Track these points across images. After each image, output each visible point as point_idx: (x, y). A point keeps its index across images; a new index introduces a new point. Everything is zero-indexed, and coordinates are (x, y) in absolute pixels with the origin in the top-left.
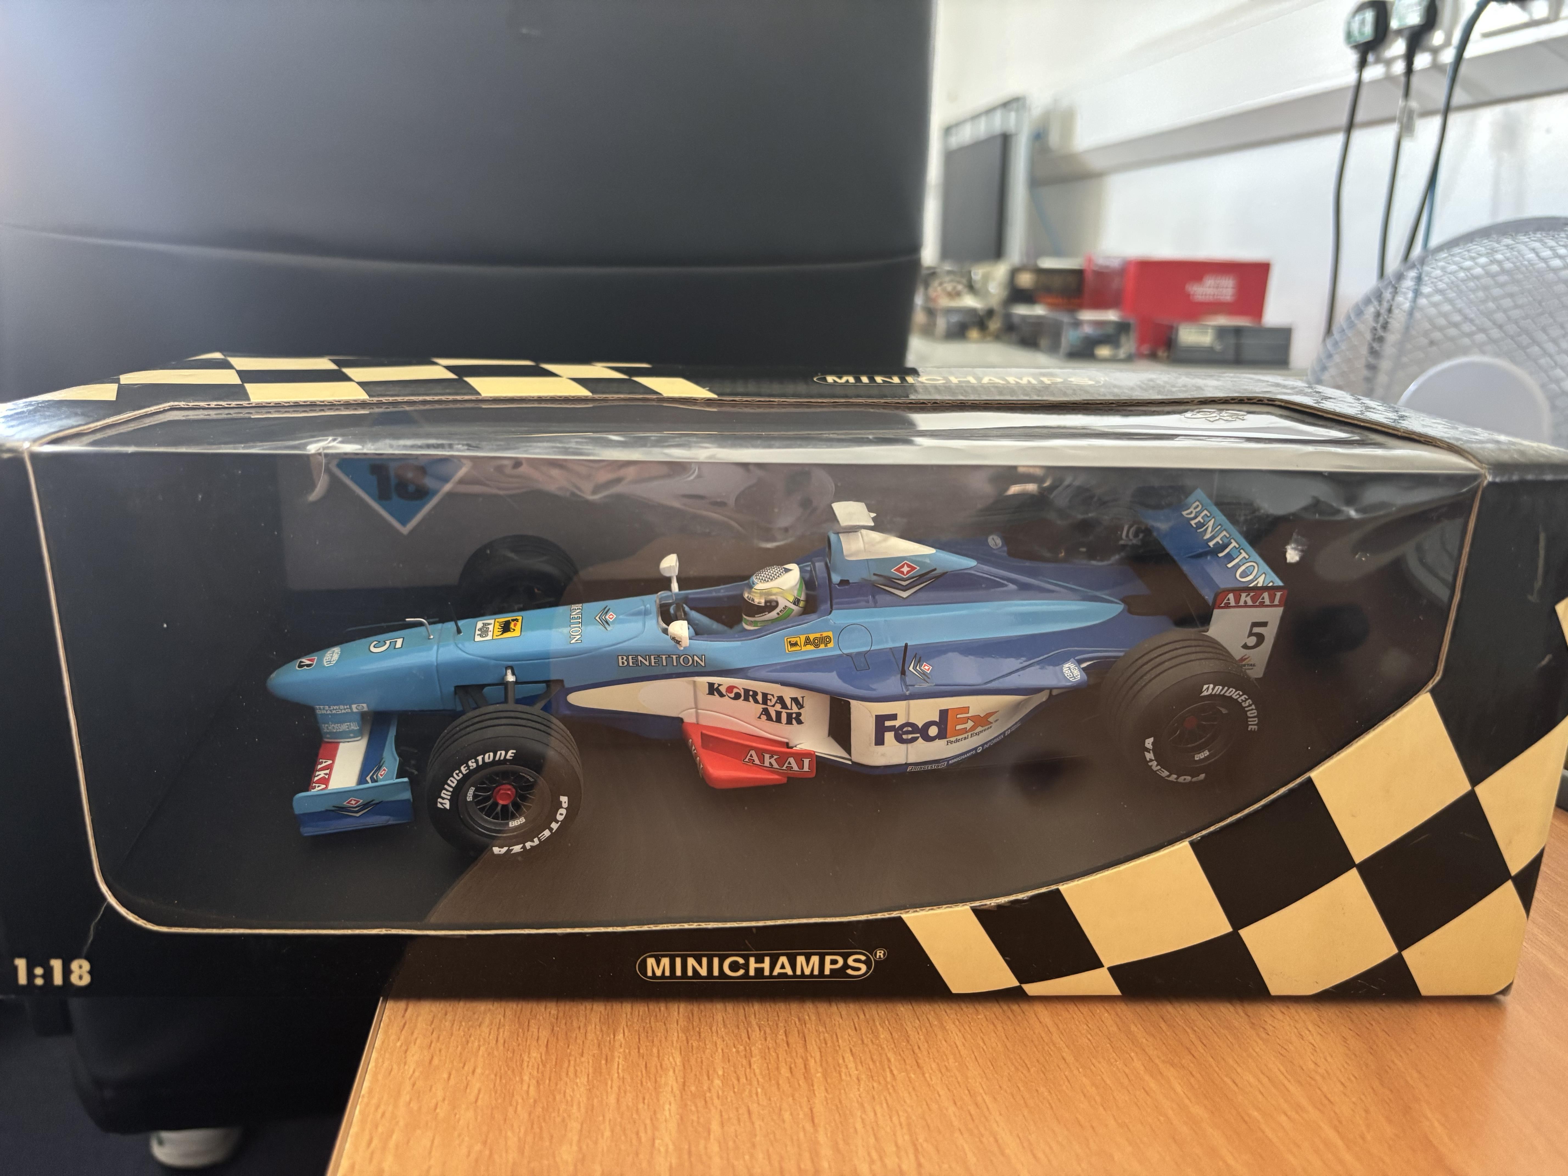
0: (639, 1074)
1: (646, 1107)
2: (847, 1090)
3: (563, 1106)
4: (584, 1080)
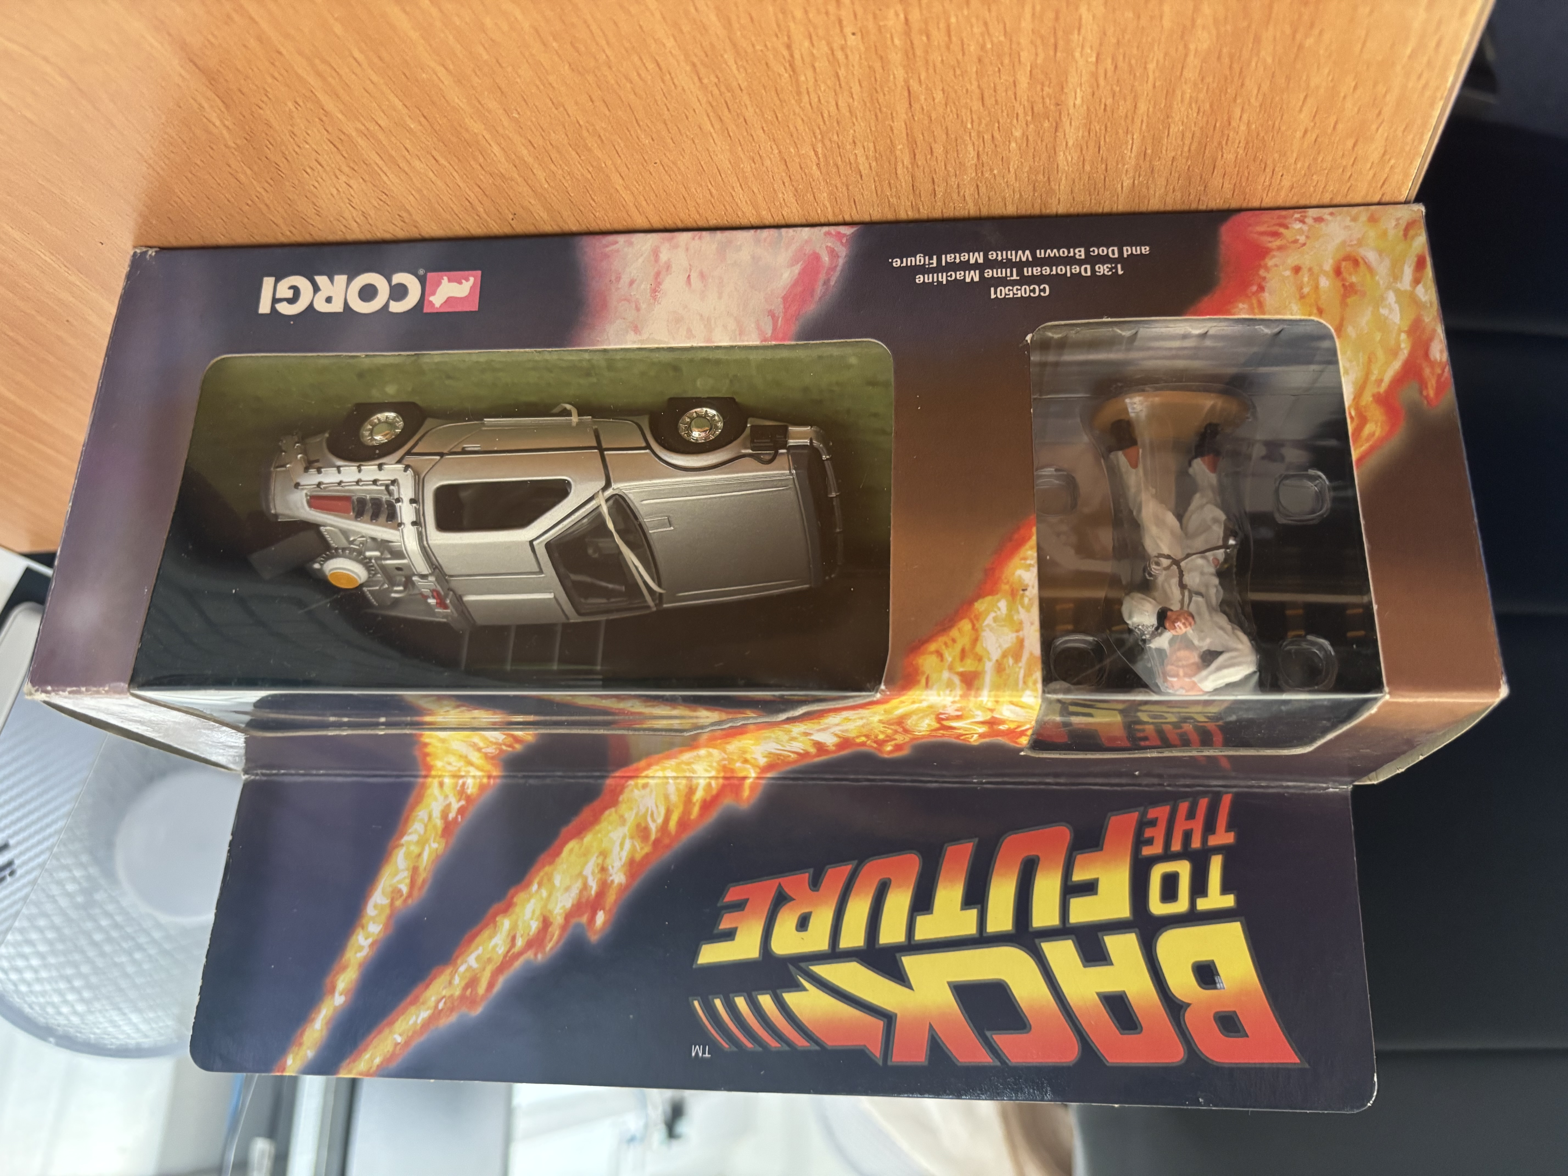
0: (1107, 140)
1: (1103, 100)
2: (869, 130)
3: (1202, 96)
4: (1174, 129)
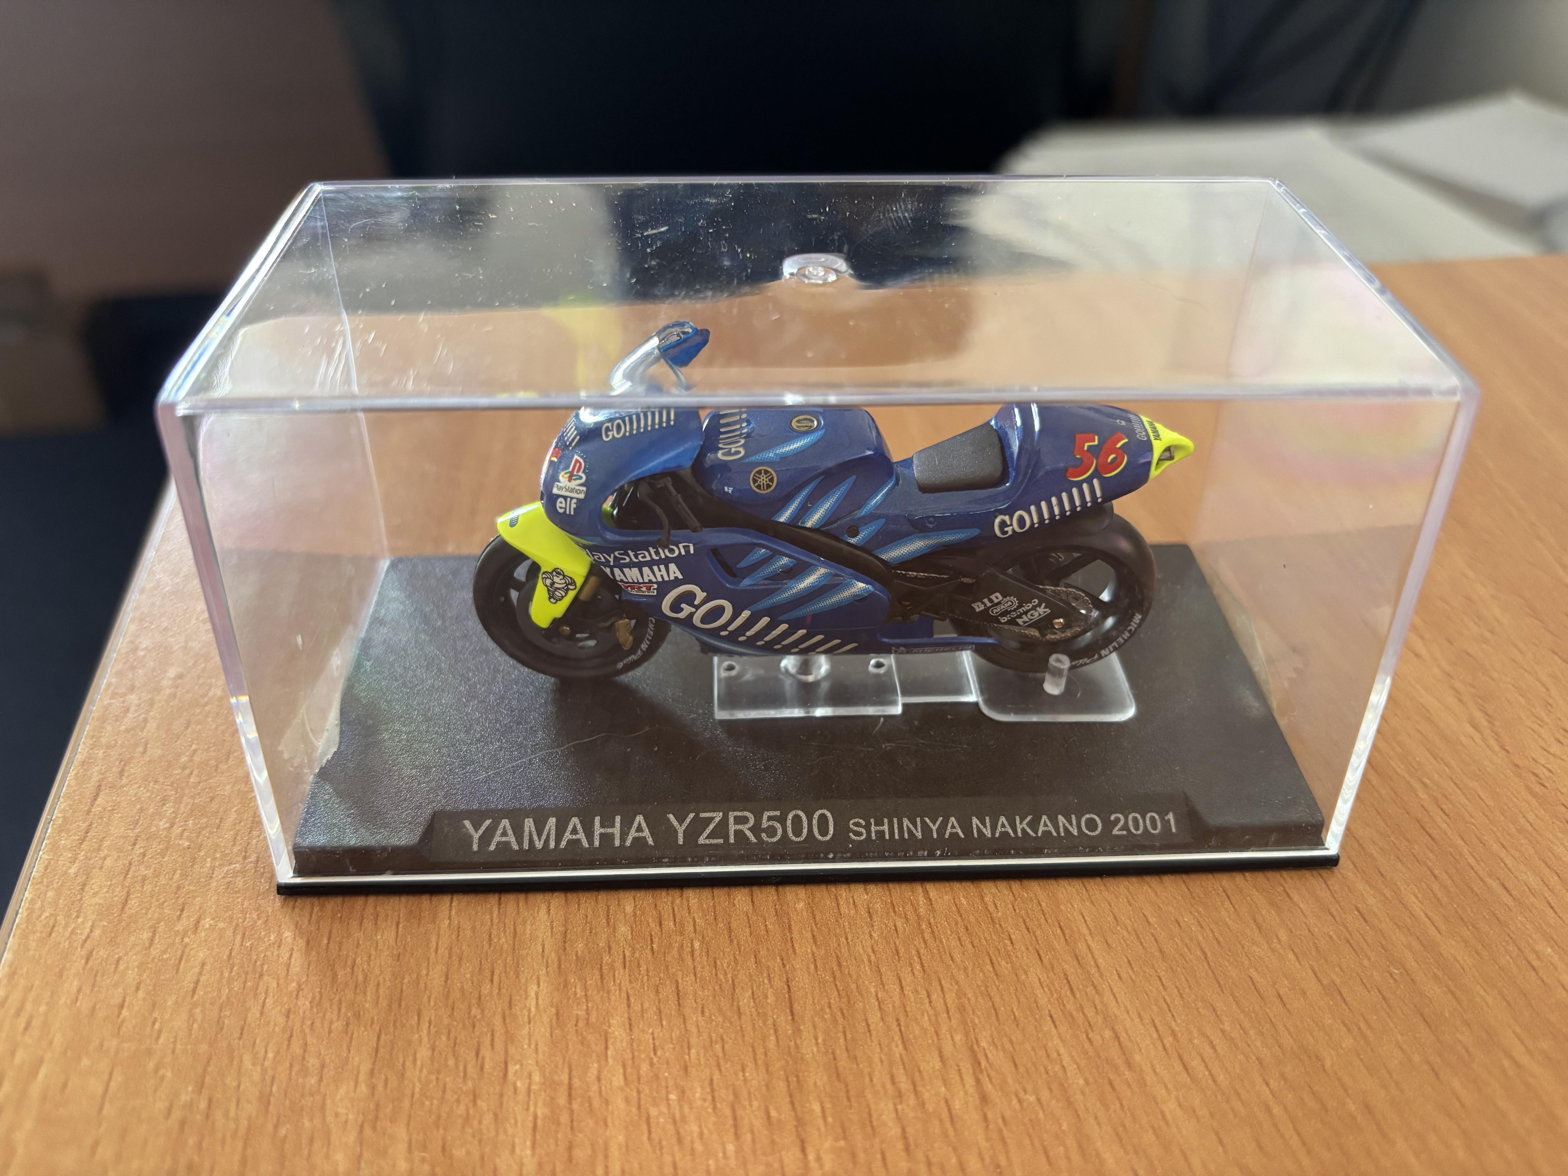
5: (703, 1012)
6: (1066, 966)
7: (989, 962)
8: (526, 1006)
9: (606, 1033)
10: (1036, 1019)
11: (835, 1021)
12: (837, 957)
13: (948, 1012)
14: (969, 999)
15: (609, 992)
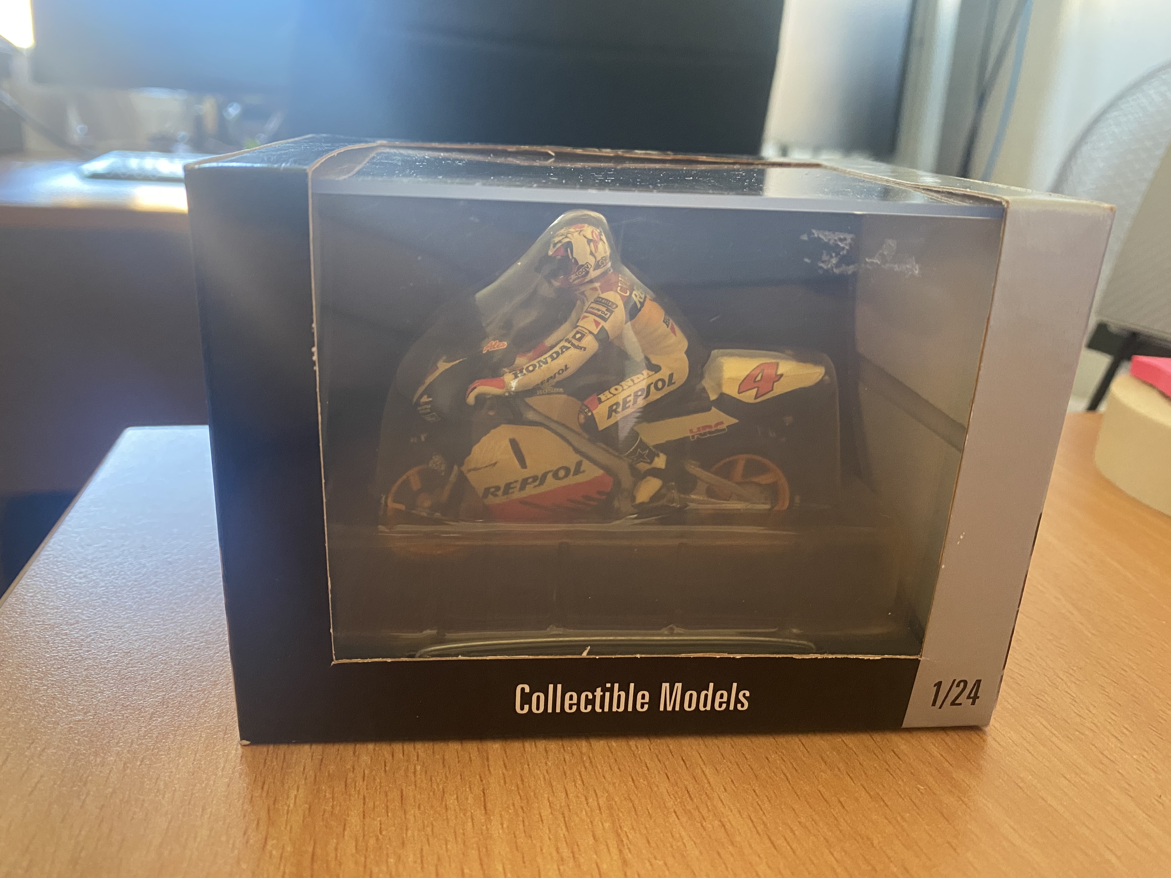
5: (419, 808)
6: (686, 783)
7: (631, 780)
8: (286, 803)
9: (345, 820)
10: (664, 814)
11: (517, 815)
12: (521, 776)
13: (600, 810)
14: (616, 802)
15: (350, 795)
